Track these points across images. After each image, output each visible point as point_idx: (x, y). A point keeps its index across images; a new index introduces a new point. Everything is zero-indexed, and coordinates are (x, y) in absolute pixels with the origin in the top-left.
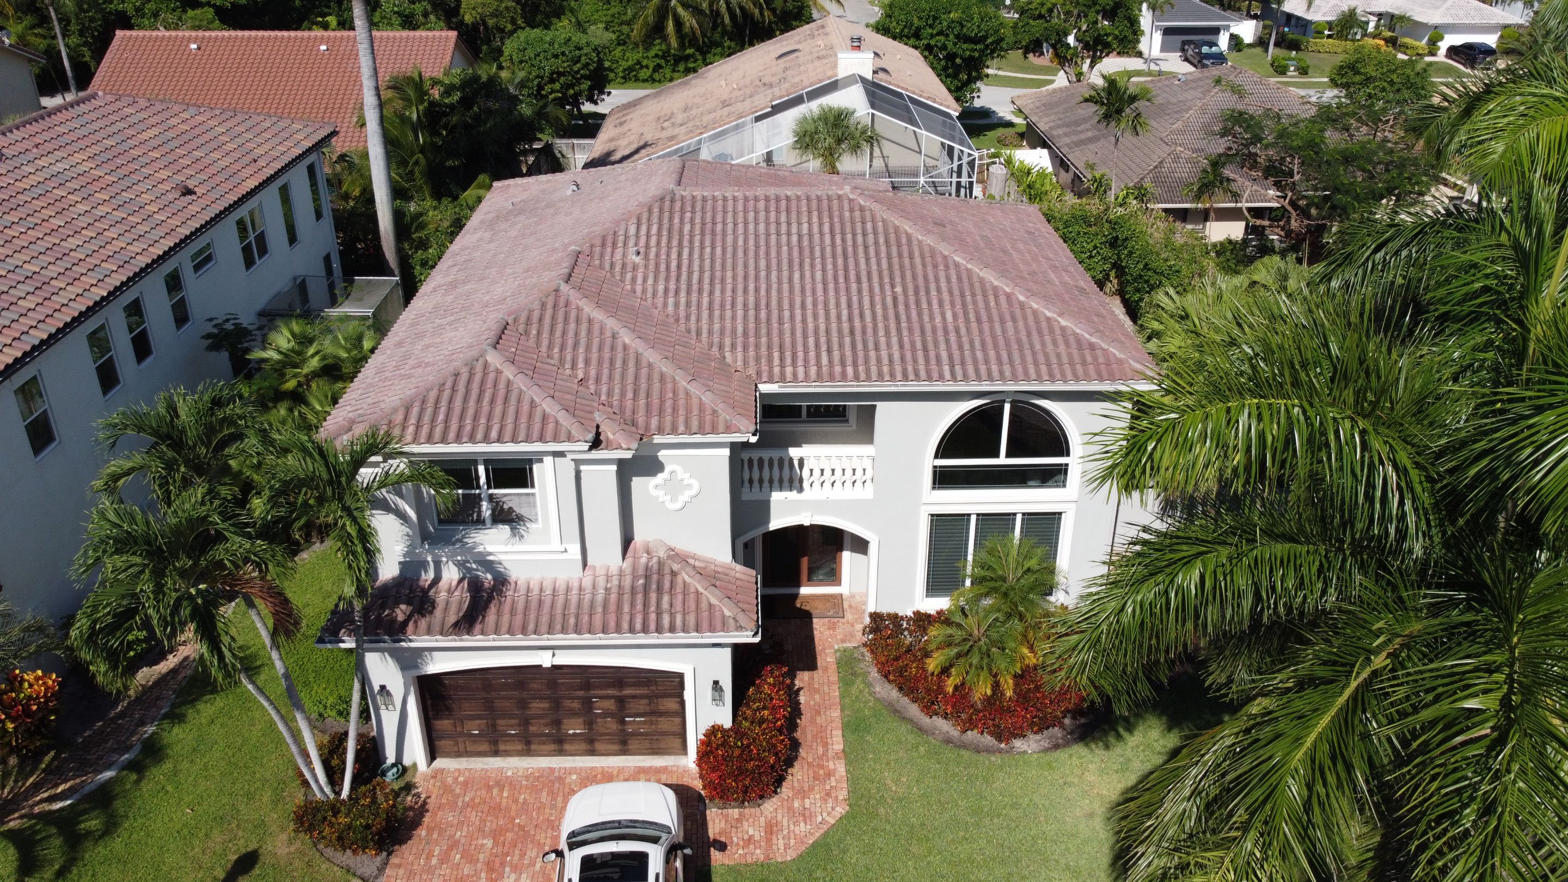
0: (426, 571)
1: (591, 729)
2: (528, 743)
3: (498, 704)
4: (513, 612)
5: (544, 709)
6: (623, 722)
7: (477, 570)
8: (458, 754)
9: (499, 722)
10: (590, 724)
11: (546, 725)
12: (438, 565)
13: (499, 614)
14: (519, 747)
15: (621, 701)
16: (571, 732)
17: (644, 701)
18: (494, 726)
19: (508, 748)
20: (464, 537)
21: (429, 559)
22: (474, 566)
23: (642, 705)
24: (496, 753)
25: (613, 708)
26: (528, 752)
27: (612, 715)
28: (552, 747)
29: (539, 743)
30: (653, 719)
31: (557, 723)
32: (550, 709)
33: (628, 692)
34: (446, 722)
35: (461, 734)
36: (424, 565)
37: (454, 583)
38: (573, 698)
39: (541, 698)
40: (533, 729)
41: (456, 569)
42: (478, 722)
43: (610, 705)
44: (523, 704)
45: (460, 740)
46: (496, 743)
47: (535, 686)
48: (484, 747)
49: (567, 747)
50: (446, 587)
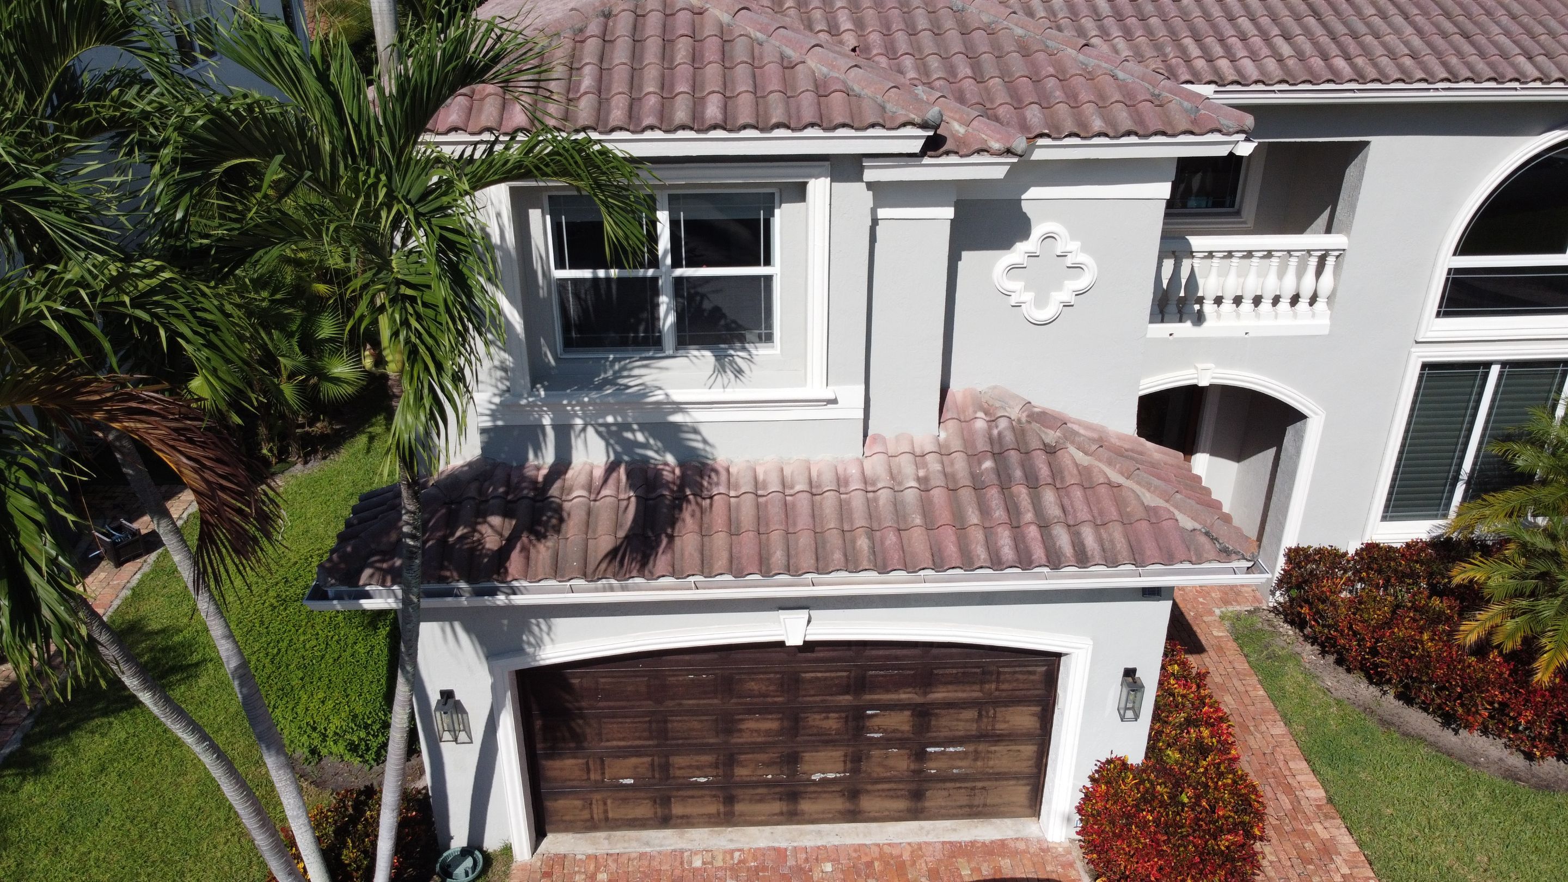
0: (538, 449)
1: (856, 771)
2: (730, 800)
3: (677, 724)
4: (733, 529)
5: (768, 732)
6: (921, 756)
7: (646, 446)
8: (591, 826)
9: (678, 760)
10: (855, 761)
11: (768, 764)
12: (564, 433)
13: (704, 532)
14: (712, 808)
15: (923, 714)
16: (817, 777)
17: (971, 714)
18: (666, 768)
19: (688, 810)
20: (617, 375)
21: (547, 421)
22: (640, 437)
23: (964, 722)
24: (665, 821)
25: (906, 727)
26: (727, 819)
27: (901, 742)
28: (777, 807)
29: (751, 801)
30: (982, 747)
31: (792, 759)
32: (780, 732)
33: (939, 695)
34: (569, 762)
35: (599, 786)
36: (533, 435)
37: (599, 473)
38: (826, 710)
39: (765, 710)
40: (741, 772)
41: (601, 444)
42: (634, 760)
43: (900, 722)
44: (727, 724)
45: (597, 796)
46: (666, 801)
47: (753, 686)
48: (643, 810)
49: (805, 806)
50: (583, 479)
